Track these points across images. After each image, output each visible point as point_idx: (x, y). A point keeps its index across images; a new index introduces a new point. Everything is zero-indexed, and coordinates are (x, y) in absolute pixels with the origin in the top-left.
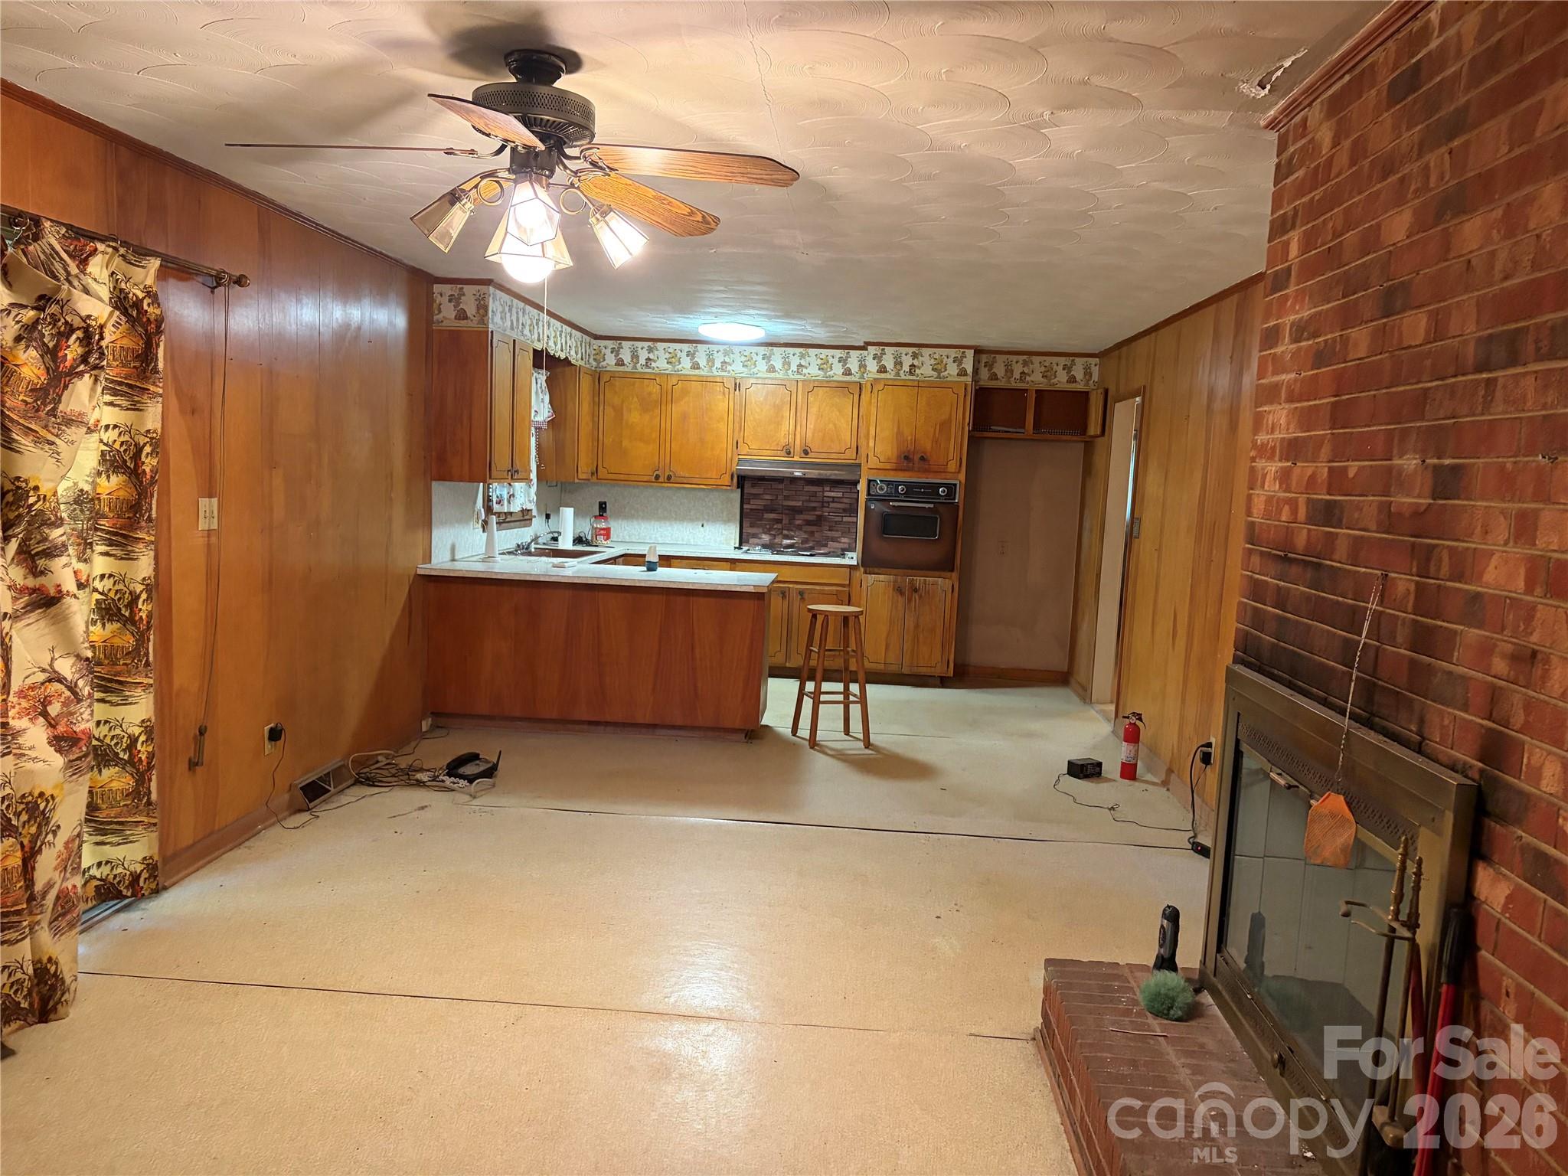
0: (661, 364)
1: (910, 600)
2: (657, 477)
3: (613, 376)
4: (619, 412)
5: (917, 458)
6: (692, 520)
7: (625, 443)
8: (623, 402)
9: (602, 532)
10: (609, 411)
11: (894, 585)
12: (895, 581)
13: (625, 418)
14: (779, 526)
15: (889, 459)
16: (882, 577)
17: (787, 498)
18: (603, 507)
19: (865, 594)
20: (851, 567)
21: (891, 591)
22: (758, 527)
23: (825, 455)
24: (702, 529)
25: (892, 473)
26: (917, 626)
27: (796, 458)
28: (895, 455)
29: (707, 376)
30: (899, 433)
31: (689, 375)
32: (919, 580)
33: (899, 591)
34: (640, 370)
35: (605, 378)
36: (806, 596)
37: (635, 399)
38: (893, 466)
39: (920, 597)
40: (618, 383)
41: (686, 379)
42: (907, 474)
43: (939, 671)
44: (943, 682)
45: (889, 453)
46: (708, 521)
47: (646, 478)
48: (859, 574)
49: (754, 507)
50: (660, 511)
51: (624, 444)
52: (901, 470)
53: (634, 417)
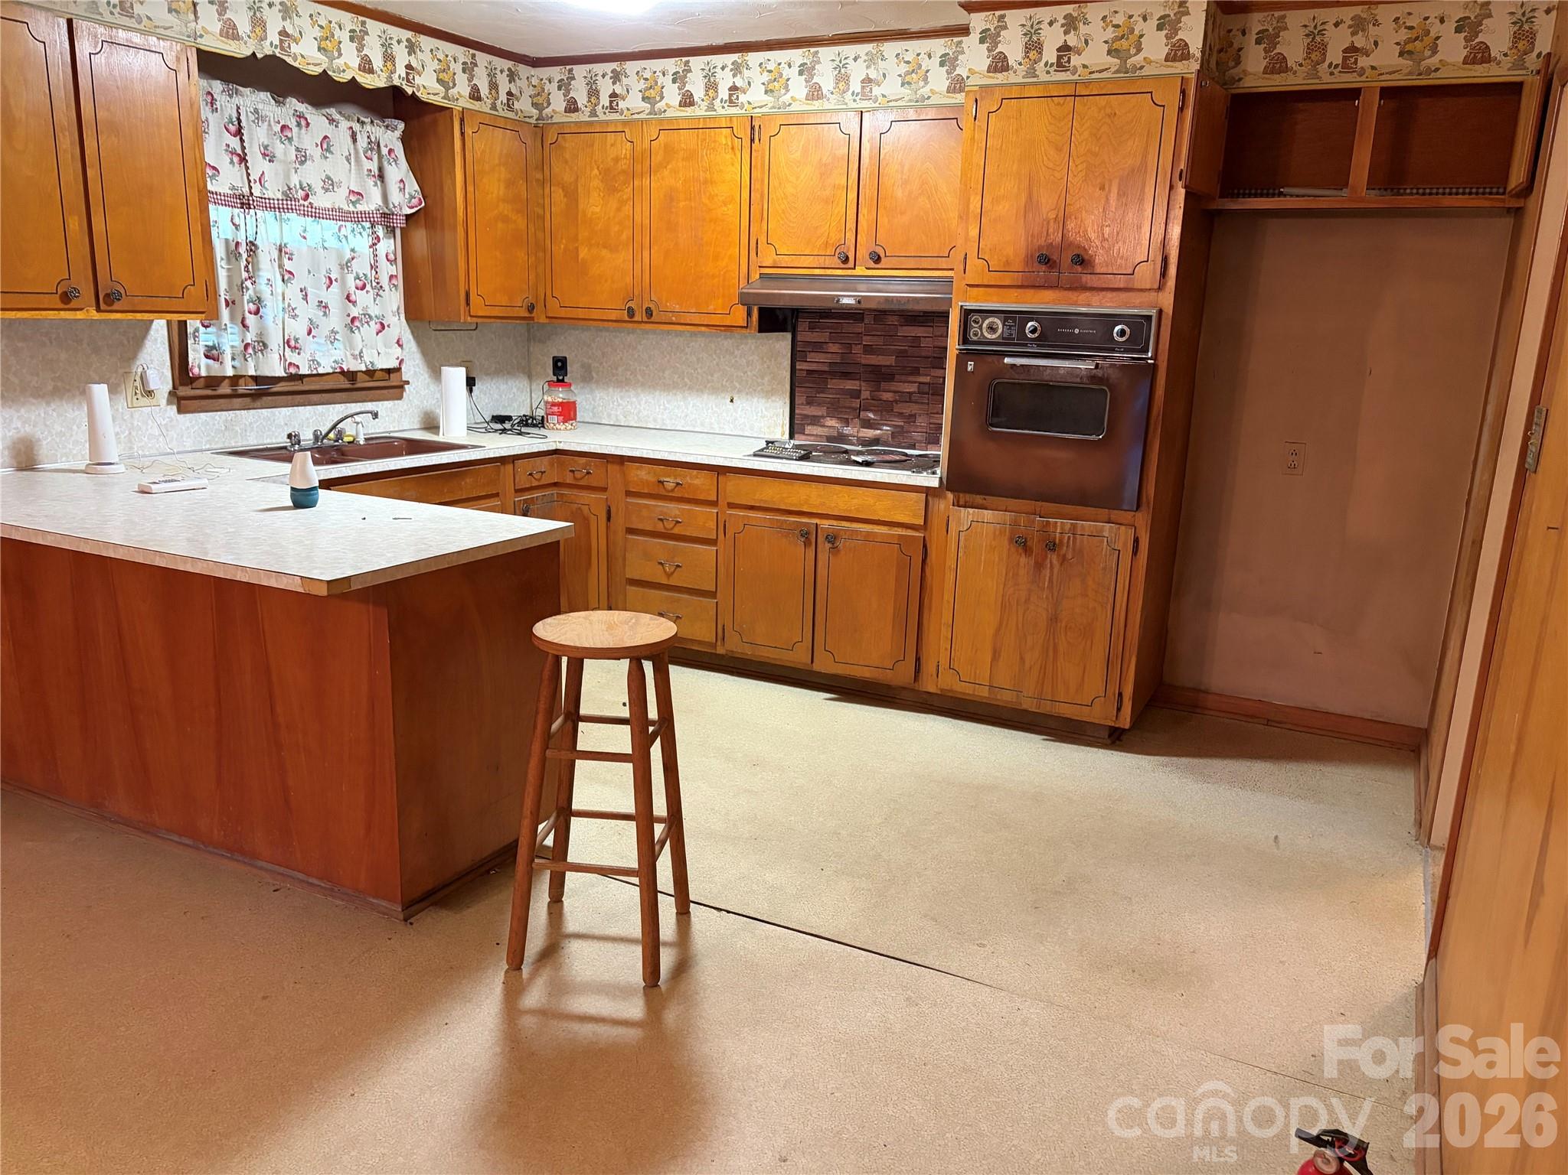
0: (633, 103)
1: (1039, 566)
2: (631, 312)
3: (563, 131)
4: (572, 195)
5: (1066, 260)
6: (716, 390)
7: (583, 253)
8: (577, 180)
9: (555, 409)
10: (558, 195)
11: (1012, 532)
12: (1015, 524)
13: (581, 207)
14: (856, 403)
15: (1007, 263)
16: (987, 515)
17: (868, 350)
18: (560, 366)
19: (954, 547)
20: (928, 491)
21: (1006, 542)
22: (819, 405)
23: (912, 263)
24: (730, 406)
25: (1015, 293)
26: (1054, 619)
27: (860, 271)
28: (1022, 253)
29: (705, 118)
30: (1031, 204)
31: (677, 119)
32: (1060, 526)
33: (1022, 544)
34: (602, 117)
35: (551, 137)
36: (840, 544)
37: (596, 171)
38: (1017, 279)
39: (1063, 559)
40: (569, 143)
41: (671, 127)
42: (1049, 295)
43: (1101, 714)
44: (1115, 739)
45: (1010, 251)
46: (739, 391)
47: (614, 315)
48: (944, 505)
49: (814, 367)
50: (667, 373)
51: (581, 256)
52: (1034, 287)
53: (595, 205)
